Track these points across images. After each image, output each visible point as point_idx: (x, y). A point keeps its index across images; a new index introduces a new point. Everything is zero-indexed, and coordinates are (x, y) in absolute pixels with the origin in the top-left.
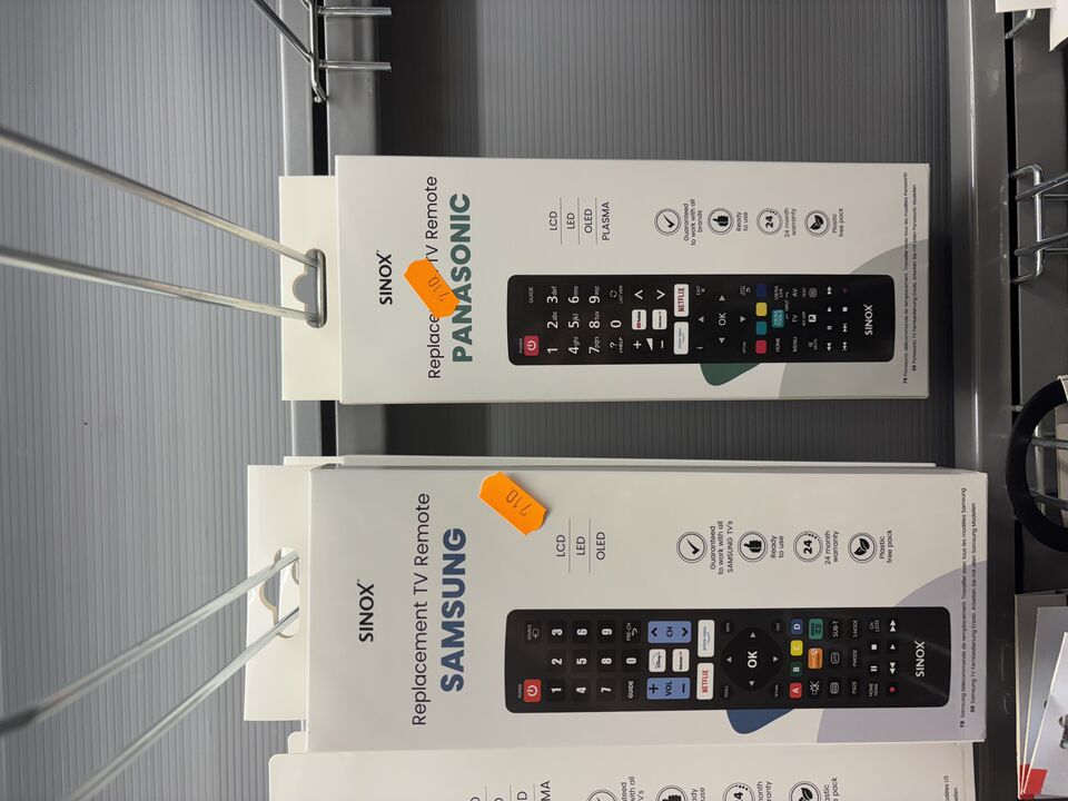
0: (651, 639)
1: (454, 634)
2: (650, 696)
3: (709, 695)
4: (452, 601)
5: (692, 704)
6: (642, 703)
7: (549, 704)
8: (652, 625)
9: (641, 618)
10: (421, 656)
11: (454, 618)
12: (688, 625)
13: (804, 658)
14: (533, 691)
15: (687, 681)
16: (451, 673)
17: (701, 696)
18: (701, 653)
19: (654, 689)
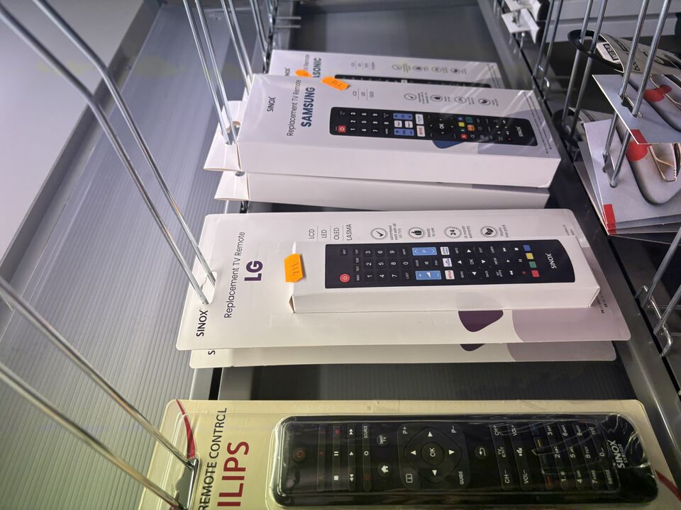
0: (395, 118)
1: (308, 111)
2: (396, 134)
3: (424, 135)
4: (308, 103)
5: (416, 137)
6: (391, 135)
7: (348, 133)
8: (394, 114)
9: (391, 113)
10: (293, 116)
11: (309, 107)
12: (411, 115)
13: (465, 128)
14: (342, 129)
15: (413, 131)
16: (305, 121)
17: (419, 135)
18: (417, 123)
19: (397, 132)
